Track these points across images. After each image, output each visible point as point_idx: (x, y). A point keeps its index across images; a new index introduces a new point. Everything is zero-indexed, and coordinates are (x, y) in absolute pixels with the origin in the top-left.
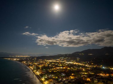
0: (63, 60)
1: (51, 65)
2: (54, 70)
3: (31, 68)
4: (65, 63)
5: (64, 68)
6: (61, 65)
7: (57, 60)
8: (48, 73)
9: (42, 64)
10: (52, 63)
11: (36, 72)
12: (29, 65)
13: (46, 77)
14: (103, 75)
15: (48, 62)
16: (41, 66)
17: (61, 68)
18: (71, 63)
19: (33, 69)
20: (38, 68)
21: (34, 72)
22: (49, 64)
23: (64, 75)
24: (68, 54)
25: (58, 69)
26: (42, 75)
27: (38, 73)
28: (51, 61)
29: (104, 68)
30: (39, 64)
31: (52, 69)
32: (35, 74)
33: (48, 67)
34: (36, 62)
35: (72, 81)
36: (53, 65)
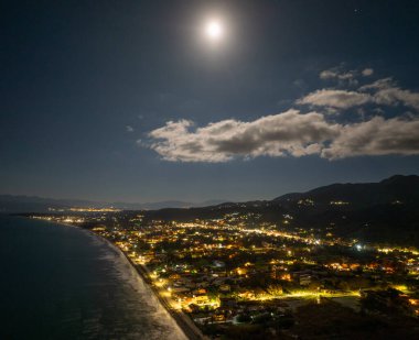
0: (232, 224)
1: (190, 238)
2: (194, 252)
3: (122, 246)
4: (237, 231)
5: (230, 247)
6: (221, 239)
7: (215, 224)
8: (172, 260)
9: (160, 234)
10: (194, 230)
11: (137, 257)
12: (118, 239)
13: (164, 271)
14: (340, 267)
15: (180, 229)
16: (154, 242)
17: (220, 246)
18: (257, 231)
19: (127, 249)
20: (143, 248)
21: (129, 259)
22: (184, 236)
23: (219, 265)
24: (256, 202)
25: (206, 251)
26: (151, 266)
27: (142, 260)
28: (191, 225)
29: (359, 247)
30: (149, 237)
31: (188, 248)
32: (132, 263)
33: (179, 245)
34: (139, 230)
35: (235, 280)
36: (197, 238)
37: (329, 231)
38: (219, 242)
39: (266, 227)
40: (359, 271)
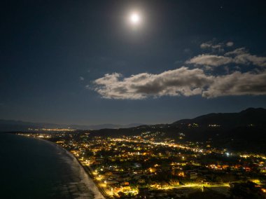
0: (147, 139)
1: (119, 148)
2: (121, 158)
3: (75, 153)
4: (150, 144)
5: (145, 154)
6: (139, 149)
7: (135, 139)
8: (107, 162)
9: (100, 145)
10: (122, 143)
11: (84, 160)
12: (73, 148)
13: (102, 170)
14: (216, 167)
15: (113, 142)
16: (96, 150)
17: (139, 154)
18: (162, 144)
19: (78, 155)
20: (88, 154)
21: (79, 162)
22: (115, 147)
23: (137, 166)
24: (162, 125)
25: (129, 156)
26: (93, 167)
27: (88, 163)
28: (120, 140)
29: (228, 154)
30: (92, 147)
31: (118, 155)
32: (81, 164)
33: (112, 153)
34: (86, 143)
35: (149, 176)
36: (123, 148)
37: (208, 144)
38: (137, 151)
39: (168, 141)
40: (228, 170)
